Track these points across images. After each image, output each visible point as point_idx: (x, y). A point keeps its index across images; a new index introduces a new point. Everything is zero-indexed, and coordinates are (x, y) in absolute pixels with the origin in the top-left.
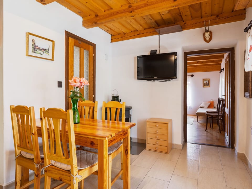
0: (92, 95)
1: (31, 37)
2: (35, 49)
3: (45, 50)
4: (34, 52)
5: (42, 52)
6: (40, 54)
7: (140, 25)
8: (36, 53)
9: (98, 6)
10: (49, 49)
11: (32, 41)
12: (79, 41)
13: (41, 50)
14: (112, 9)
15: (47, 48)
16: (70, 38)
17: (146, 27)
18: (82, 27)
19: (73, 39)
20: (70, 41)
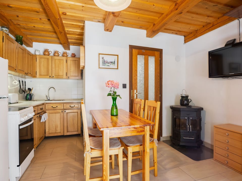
0: (158, 95)
1: (101, 56)
2: (104, 63)
3: (112, 62)
4: (104, 65)
5: (109, 65)
6: (108, 66)
7: (208, 16)
8: (105, 66)
9: (150, 17)
10: (115, 61)
11: (102, 58)
12: (143, 50)
13: (108, 63)
14: (163, 14)
15: (113, 61)
16: (134, 50)
17: (219, 15)
18: (147, 38)
19: (137, 50)
20: (134, 52)
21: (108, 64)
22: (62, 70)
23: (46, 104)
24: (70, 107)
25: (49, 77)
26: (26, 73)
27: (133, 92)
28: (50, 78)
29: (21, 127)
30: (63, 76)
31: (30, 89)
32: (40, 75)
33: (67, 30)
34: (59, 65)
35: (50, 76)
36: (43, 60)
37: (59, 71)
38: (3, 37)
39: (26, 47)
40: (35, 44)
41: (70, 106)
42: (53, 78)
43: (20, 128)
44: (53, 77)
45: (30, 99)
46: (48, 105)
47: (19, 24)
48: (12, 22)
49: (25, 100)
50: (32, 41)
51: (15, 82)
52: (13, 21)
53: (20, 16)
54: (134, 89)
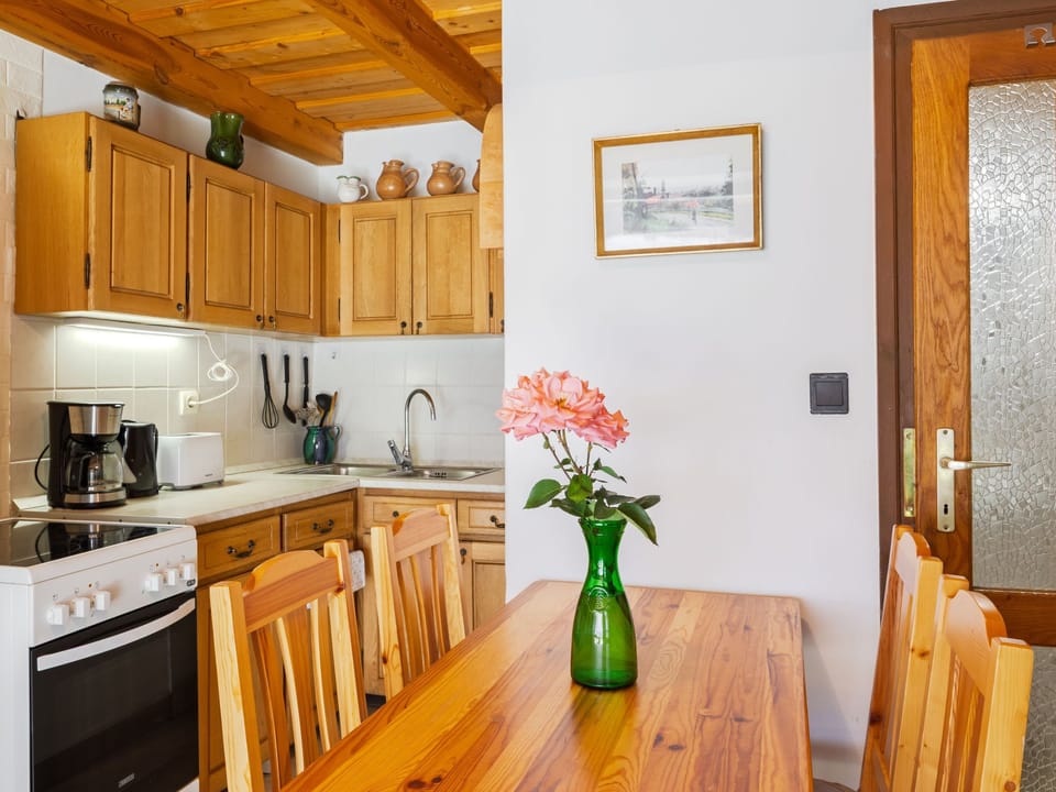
2: (639, 209)
3: (704, 196)
5: (681, 219)
10: (728, 185)
11: (625, 173)
12: (1037, 22)
13: (676, 207)
15: (717, 183)
19: (961, 40)
20: (927, 64)
21: (670, 216)
22: (466, 280)
23: (367, 495)
24: (493, 524)
25: (399, 328)
26: (258, 318)
27: (925, 446)
28: (403, 333)
29: (46, 662)
30: (471, 316)
31: (326, 402)
32: (356, 320)
33: (447, 16)
34: (448, 252)
35: (404, 325)
36: (367, 228)
37: (448, 285)
38: (89, 141)
39: (312, 165)
40: (353, 140)
41: (493, 519)
42: (418, 333)
43: (40, 668)
44: (419, 324)
45: (319, 456)
46: (375, 503)
47: (216, 49)
48: (186, 48)
49: (302, 460)
50: (338, 126)
51: (221, 372)
52: (184, 40)
53: (187, 9)
54: (929, 422)
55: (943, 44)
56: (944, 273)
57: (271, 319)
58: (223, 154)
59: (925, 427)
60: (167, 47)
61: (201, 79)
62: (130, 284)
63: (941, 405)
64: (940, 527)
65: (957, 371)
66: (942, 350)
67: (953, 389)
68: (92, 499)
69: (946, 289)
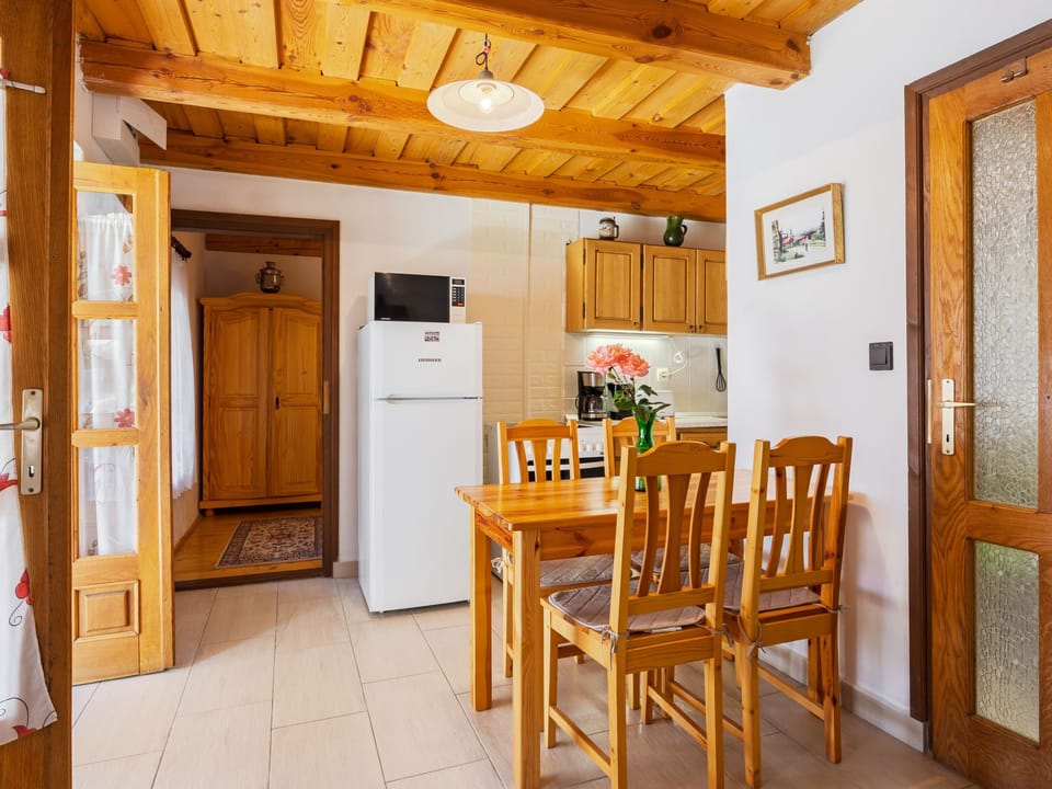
2: (781, 248)
3: (811, 234)
4: (781, 260)
5: (800, 250)
6: (797, 256)
8: (784, 260)
10: (823, 226)
11: (773, 227)
13: (797, 243)
15: (817, 225)
20: (937, 115)
21: (795, 250)
26: (691, 327)
27: (935, 393)
48: (651, 187)
52: (648, 184)
53: (633, 173)
54: (938, 375)
55: (948, 97)
56: (949, 267)
57: (701, 327)
58: (671, 239)
59: (936, 379)
60: (639, 191)
61: (662, 201)
62: (606, 315)
63: (946, 363)
64: (944, 452)
65: (956, 337)
66: (947, 322)
67: (954, 349)
68: (592, 416)
69: (950, 277)
